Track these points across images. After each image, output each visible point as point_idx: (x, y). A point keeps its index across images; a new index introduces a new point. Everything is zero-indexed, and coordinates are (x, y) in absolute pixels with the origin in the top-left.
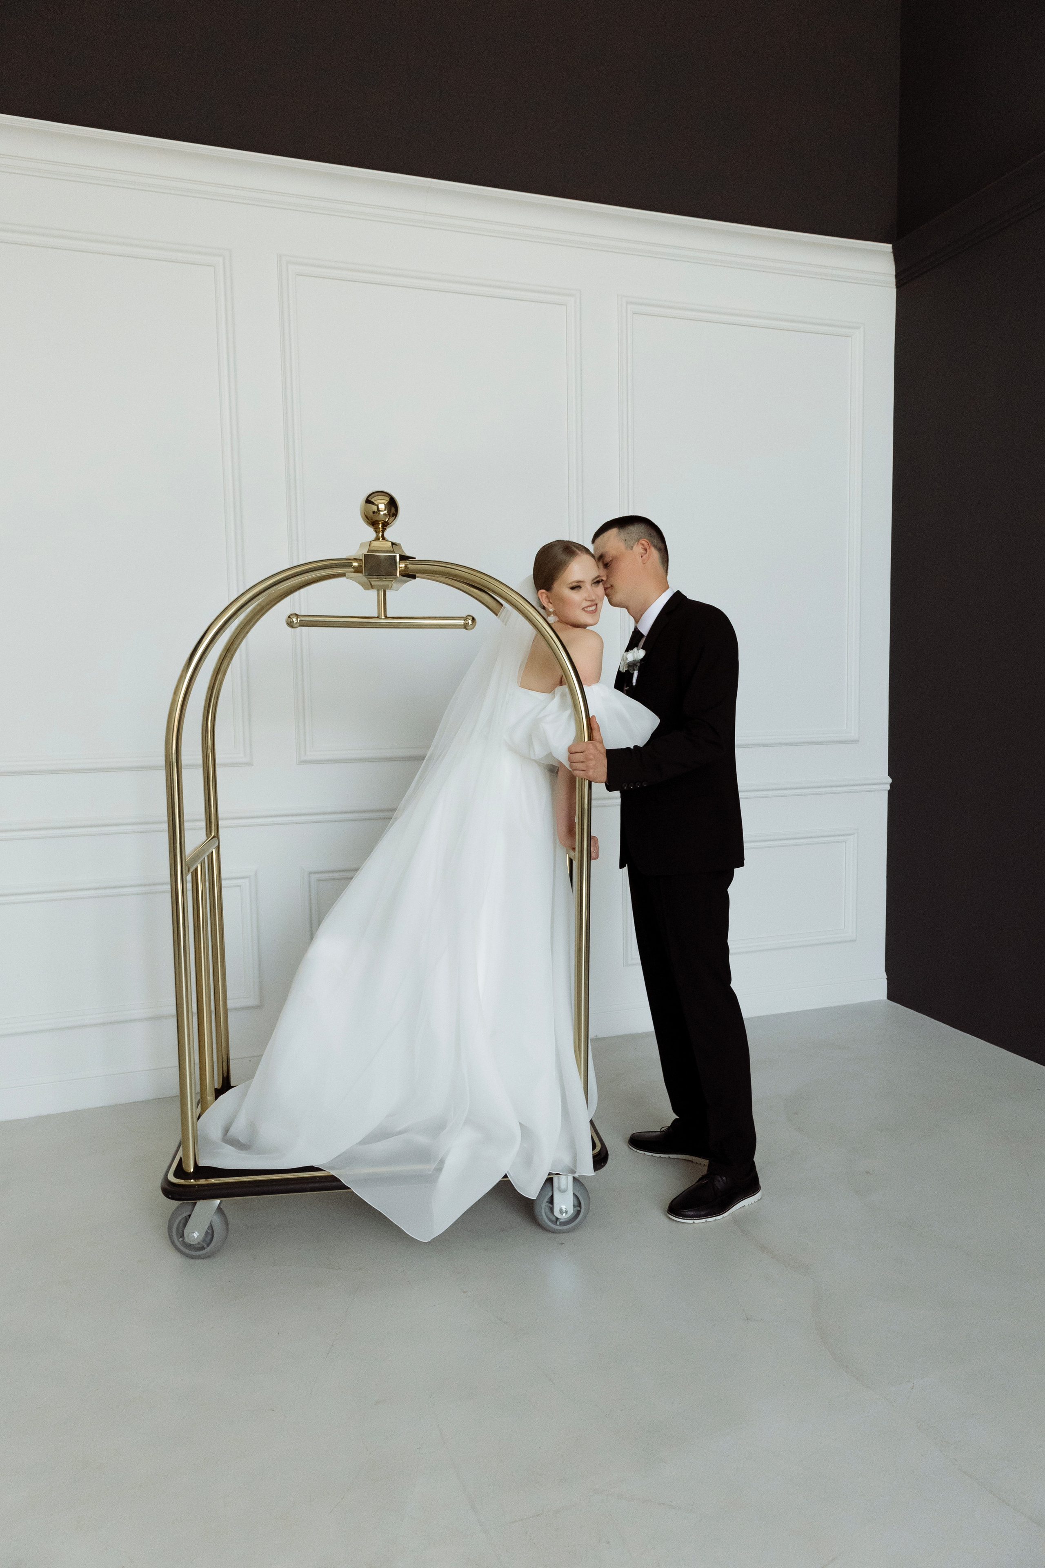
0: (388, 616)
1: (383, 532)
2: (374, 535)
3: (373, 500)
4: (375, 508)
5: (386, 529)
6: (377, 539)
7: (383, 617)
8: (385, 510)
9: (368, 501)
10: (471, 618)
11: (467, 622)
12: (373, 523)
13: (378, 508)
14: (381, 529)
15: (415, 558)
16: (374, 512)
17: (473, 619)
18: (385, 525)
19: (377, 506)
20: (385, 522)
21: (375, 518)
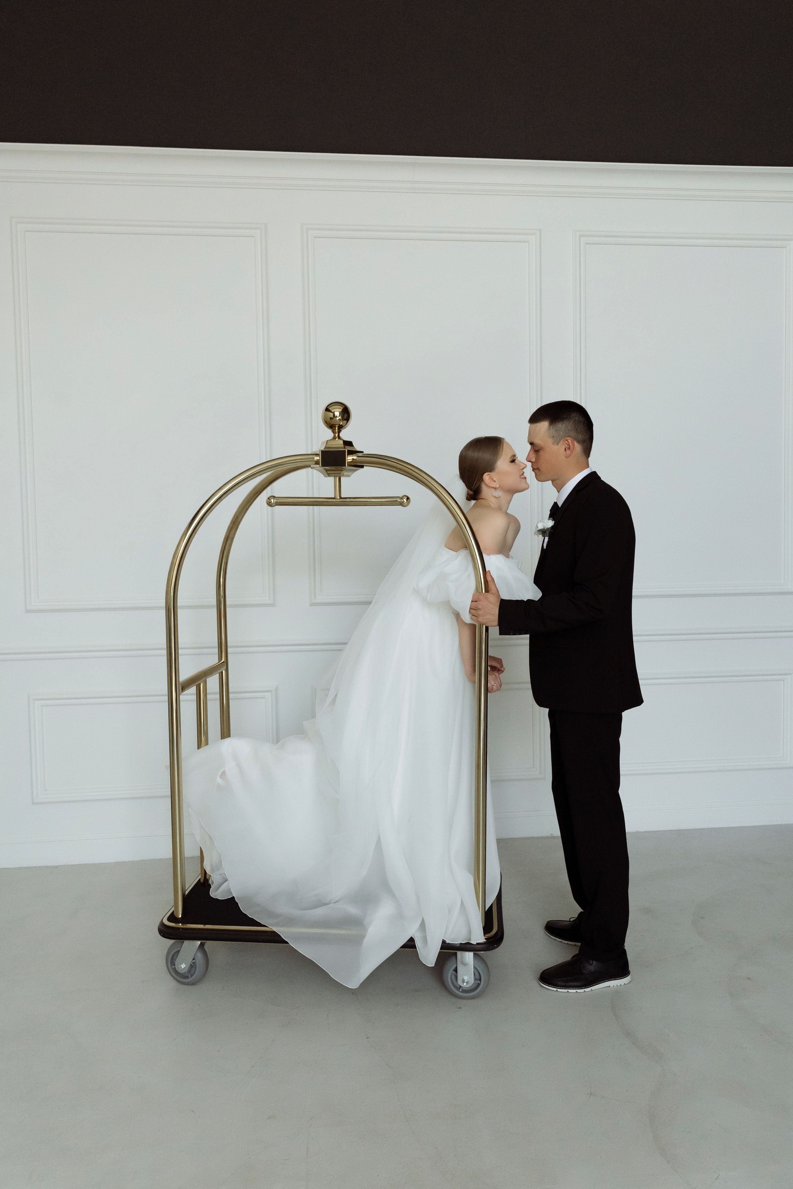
0: (342, 497)
1: (339, 432)
2: (332, 435)
3: (330, 409)
4: (331, 415)
5: (341, 430)
6: (334, 438)
7: (338, 498)
8: (340, 416)
9: (327, 410)
10: (406, 497)
11: (403, 501)
12: (331, 426)
13: (334, 415)
14: (337, 431)
15: (363, 452)
16: (331, 418)
17: (408, 498)
18: (341, 427)
19: (334, 413)
20: (340, 425)
21: (333, 422)
